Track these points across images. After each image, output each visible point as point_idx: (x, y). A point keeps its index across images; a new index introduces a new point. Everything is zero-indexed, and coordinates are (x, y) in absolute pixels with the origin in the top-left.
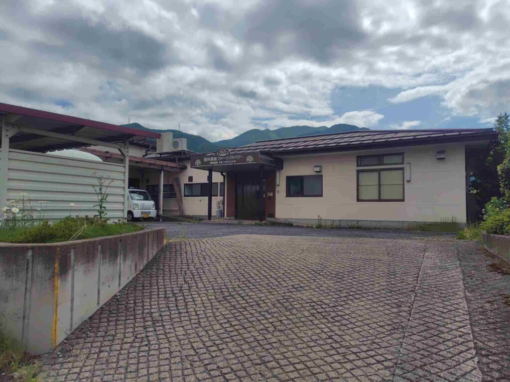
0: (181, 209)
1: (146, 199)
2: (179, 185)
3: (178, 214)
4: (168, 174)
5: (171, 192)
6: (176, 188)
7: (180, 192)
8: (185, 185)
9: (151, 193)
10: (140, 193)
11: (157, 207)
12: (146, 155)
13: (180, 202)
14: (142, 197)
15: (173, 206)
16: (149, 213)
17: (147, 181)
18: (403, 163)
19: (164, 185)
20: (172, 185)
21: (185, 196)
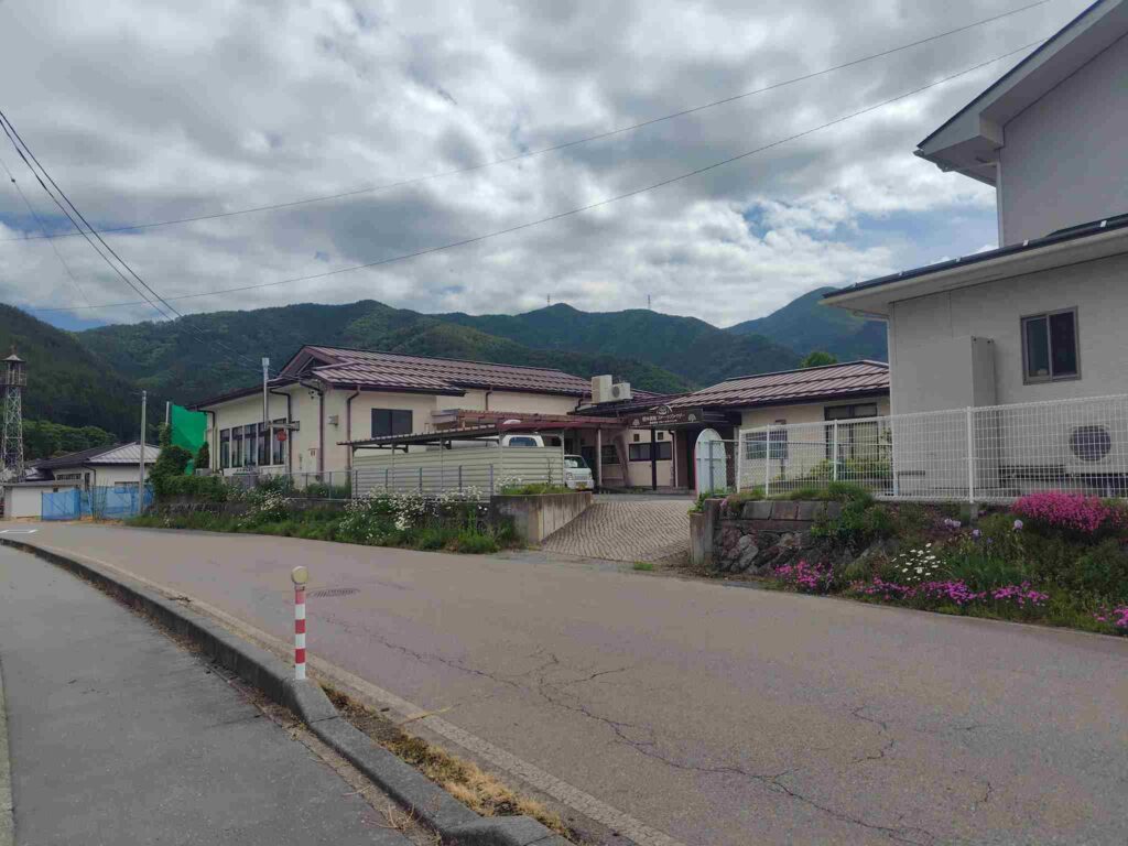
0: (626, 477)
1: (581, 466)
2: (622, 446)
3: (622, 484)
4: (607, 432)
5: (612, 455)
6: (619, 452)
7: (624, 453)
8: (630, 445)
9: (587, 459)
10: (573, 459)
11: (594, 475)
12: (579, 406)
13: (625, 467)
14: (575, 464)
15: (615, 472)
16: (586, 483)
17: (582, 442)
18: (876, 415)
19: (603, 447)
20: (613, 447)
21: (631, 460)
